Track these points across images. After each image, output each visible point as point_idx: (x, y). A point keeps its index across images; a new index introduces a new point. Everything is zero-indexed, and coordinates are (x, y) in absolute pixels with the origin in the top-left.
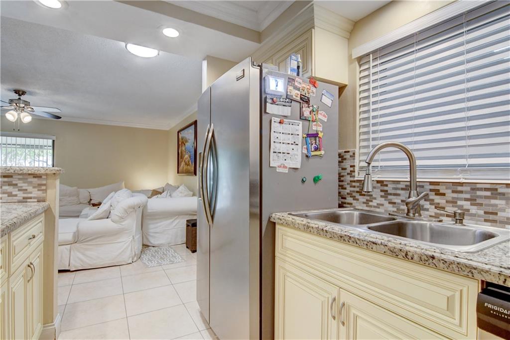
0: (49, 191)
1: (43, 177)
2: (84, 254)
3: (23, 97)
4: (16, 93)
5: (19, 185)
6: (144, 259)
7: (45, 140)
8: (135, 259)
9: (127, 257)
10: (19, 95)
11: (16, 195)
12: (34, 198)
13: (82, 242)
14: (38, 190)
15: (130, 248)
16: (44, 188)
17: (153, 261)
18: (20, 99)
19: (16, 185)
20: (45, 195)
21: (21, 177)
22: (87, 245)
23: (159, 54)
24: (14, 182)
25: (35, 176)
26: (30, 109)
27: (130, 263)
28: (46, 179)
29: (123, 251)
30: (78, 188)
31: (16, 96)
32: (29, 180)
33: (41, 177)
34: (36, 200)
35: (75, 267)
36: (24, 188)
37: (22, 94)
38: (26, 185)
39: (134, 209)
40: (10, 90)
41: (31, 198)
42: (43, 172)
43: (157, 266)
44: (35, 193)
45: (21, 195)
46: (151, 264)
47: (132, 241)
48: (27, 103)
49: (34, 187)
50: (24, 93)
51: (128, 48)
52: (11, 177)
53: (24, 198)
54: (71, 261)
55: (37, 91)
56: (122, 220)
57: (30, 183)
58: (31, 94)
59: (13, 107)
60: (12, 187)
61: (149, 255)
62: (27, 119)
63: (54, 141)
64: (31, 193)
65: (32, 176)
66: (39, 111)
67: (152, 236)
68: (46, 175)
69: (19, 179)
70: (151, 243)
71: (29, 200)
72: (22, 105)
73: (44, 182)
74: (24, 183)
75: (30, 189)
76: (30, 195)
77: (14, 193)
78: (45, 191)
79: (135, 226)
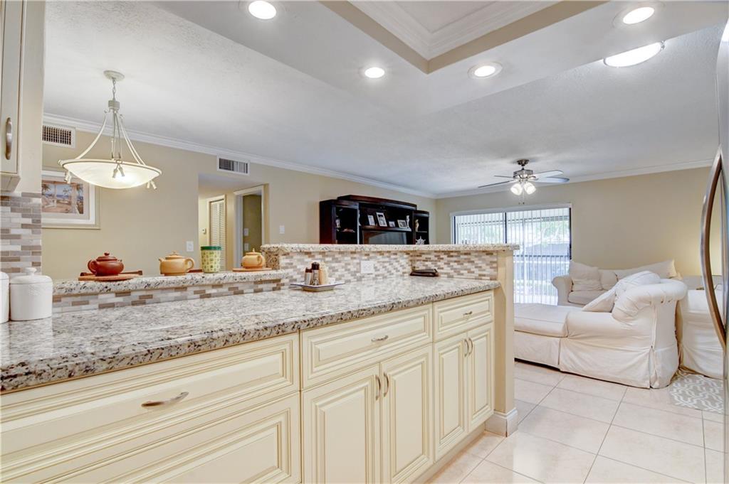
0: (499, 269)
1: (495, 254)
2: (575, 354)
3: (526, 167)
4: (519, 164)
5: (475, 262)
6: (675, 390)
7: (561, 210)
8: (656, 384)
9: (640, 375)
10: (523, 165)
11: (473, 272)
12: (488, 276)
13: (574, 337)
14: (491, 268)
15: (645, 365)
16: (495, 265)
17: (689, 399)
18: (523, 169)
19: (473, 262)
20: (496, 273)
21: (476, 254)
22: (580, 343)
23: (663, 47)
24: (472, 260)
25: (489, 253)
26: (532, 178)
27: (646, 388)
28: (497, 257)
29: (631, 367)
30: (600, 269)
31: (520, 167)
32: (483, 257)
33: (492, 254)
34: (489, 278)
35: (566, 367)
36: (480, 265)
37: (525, 163)
38: (480, 262)
39: (650, 302)
40: (514, 163)
41: (484, 275)
42: (492, 249)
43: (693, 408)
44: (488, 271)
45: (477, 272)
46: (682, 401)
47: (649, 353)
48: (530, 172)
49: (487, 265)
50: (526, 161)
51: (607, 63)
52: (469, 254)
53: (480, 275)
54: (561, 359)
55: (538, 156)
56: (629, 318)
57: (484, 260)
58: (534, 160)
59: (517, 180)
60: (470, 264)
61: (689, 387)
62: (530, 189)
63: (570, 209)
64: (484, 270)
65: (484, 254)
66: (544, 178)
67: (702, 357)
68: (497, 252)
69: (476, 256)
70: (701, 369)
71: (483, 278)
72: (525, 176)
73: (495, 260)
74: (479, 260)
75: (484, 266)
76: (484, 273)
77: (472, 270)
78: (496, 268)
79: (654, 332)
